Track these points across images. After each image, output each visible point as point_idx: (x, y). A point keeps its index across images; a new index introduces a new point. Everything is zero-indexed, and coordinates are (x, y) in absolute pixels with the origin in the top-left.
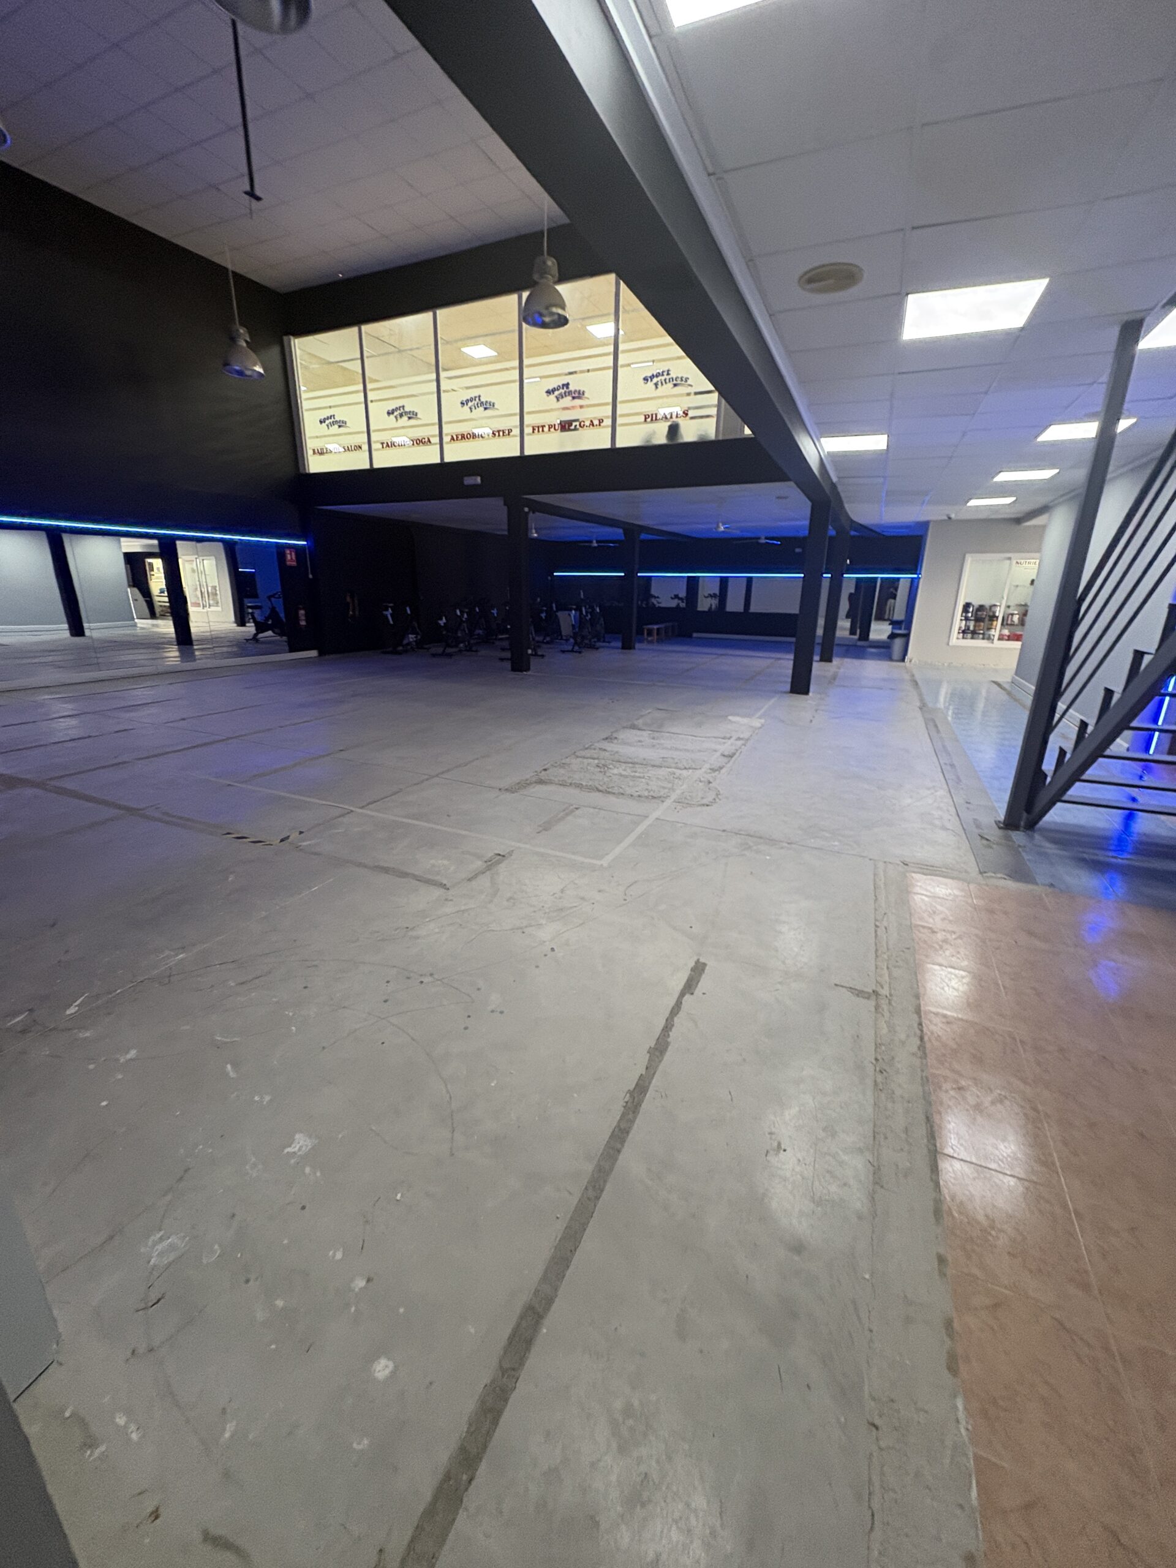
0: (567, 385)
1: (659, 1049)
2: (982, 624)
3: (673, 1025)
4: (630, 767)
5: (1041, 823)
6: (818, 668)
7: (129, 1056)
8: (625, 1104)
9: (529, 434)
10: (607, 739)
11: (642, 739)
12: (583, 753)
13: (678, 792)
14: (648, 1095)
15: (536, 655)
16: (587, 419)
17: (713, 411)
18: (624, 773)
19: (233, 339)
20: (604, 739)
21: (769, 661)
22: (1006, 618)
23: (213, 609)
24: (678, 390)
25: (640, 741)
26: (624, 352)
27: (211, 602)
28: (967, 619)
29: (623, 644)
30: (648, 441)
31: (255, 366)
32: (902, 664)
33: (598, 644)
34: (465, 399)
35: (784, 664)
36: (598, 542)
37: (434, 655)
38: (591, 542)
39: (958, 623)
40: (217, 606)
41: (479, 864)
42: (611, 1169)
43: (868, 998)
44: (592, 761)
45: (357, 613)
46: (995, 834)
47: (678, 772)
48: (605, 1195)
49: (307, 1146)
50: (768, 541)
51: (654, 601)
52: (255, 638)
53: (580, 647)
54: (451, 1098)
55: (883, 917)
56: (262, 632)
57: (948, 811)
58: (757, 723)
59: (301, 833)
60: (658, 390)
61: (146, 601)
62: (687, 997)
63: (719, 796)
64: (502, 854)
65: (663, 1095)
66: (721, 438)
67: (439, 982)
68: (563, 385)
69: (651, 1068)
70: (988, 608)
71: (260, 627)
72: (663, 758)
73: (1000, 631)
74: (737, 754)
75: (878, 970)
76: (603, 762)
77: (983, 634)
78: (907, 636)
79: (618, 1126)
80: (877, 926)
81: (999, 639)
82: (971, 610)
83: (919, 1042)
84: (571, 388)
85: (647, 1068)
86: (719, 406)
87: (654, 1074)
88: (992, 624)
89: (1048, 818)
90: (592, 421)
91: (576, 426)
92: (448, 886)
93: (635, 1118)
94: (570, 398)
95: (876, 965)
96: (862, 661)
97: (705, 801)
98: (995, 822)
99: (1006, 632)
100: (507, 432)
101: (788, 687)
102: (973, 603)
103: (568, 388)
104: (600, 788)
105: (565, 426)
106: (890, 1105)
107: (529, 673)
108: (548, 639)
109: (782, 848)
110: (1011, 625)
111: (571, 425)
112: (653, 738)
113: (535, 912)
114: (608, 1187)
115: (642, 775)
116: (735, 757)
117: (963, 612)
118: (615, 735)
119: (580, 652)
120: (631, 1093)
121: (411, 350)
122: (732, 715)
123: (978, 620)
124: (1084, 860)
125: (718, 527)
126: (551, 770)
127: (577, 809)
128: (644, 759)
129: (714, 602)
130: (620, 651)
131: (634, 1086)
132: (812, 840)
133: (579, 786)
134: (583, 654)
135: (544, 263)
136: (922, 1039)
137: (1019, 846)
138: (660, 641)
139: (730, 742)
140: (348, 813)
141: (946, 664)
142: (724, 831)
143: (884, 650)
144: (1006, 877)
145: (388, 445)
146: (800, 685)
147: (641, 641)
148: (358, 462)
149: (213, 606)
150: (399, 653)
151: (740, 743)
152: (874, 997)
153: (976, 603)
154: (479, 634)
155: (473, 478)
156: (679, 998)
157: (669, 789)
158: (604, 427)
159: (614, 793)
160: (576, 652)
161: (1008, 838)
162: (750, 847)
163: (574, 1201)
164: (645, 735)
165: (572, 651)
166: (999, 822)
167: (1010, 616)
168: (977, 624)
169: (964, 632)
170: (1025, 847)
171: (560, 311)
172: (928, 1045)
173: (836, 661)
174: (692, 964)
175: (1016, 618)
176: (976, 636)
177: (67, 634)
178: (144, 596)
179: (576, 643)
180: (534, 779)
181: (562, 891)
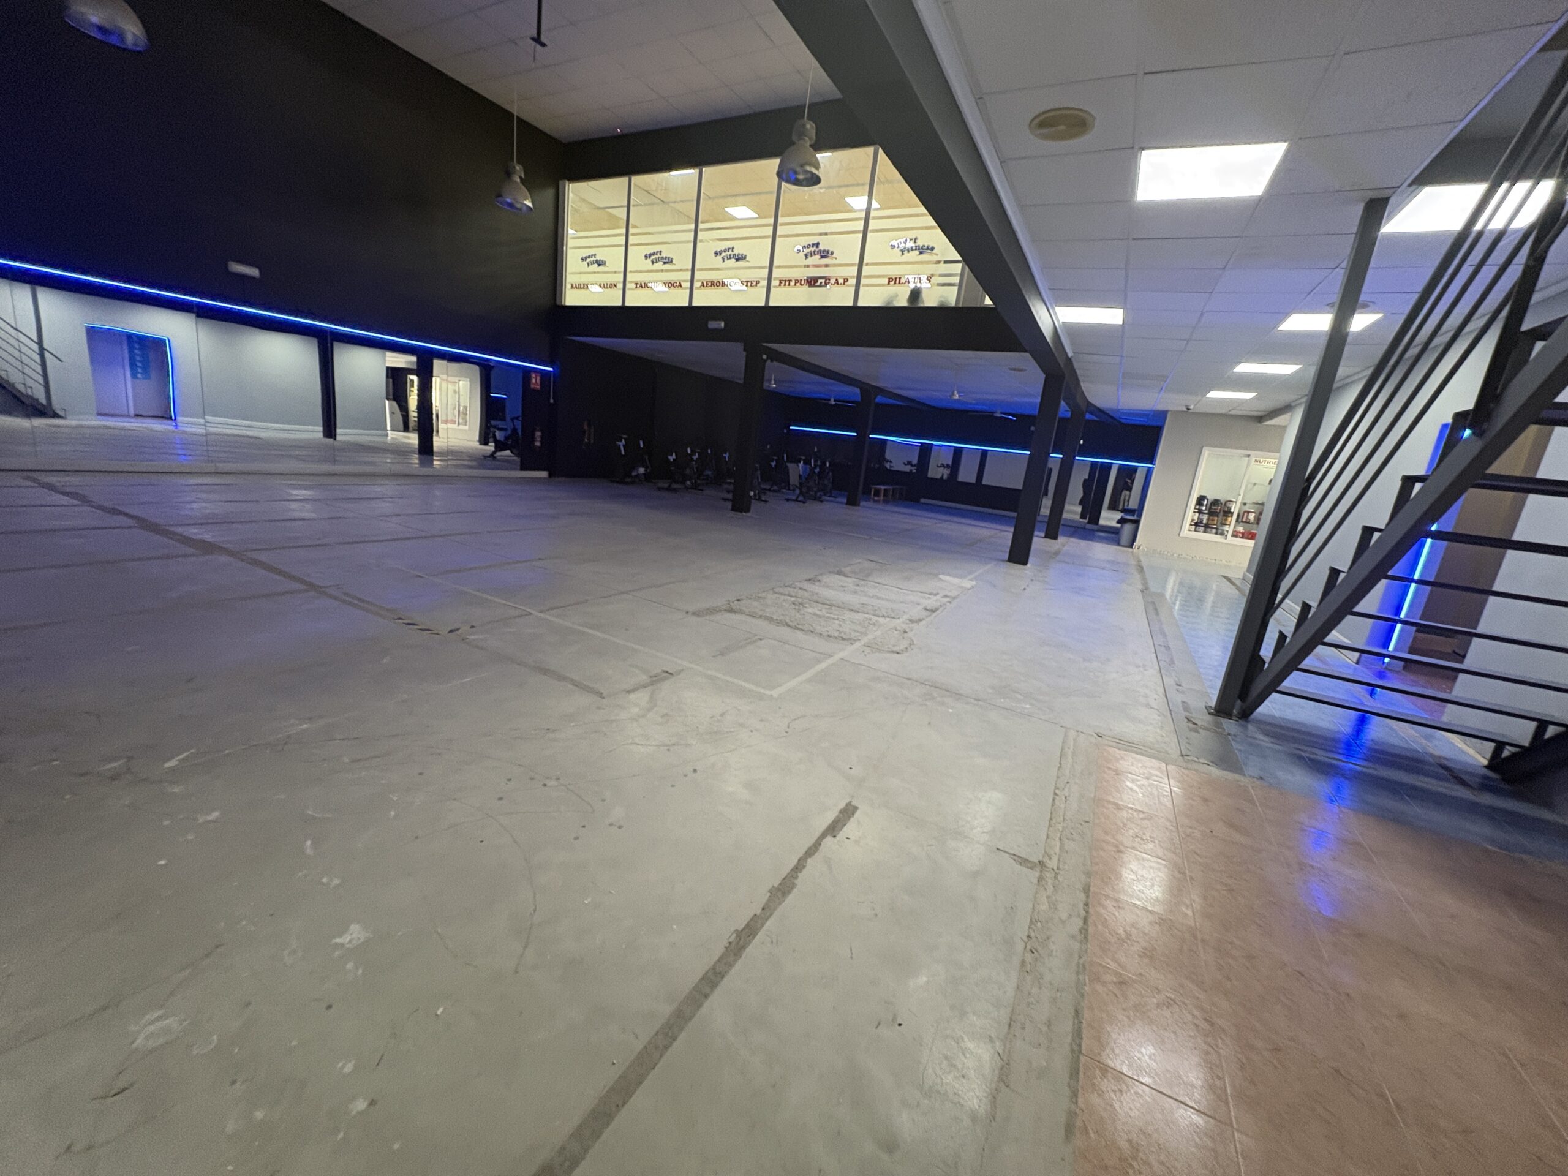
0: (817, 245)
1: (783, 889)
2: (1216, 518)
3: (804, 867)
4: (826, 608)
5: (1255, 714)
6: (1039, 542)
7: (209, 818)
8: (728, 945)
9: (775, 287)
10: (810, 580)
11: (845, 584)
12: (781, 590)
13: (870, 637)
14: (756, 939)
15: (760, 499)
16: (833, 277)
17: (957, 280)
18: (819, 613)
19: (509, 174)
20: (806, 580)
21: (993, 532)
22: (1241, 515)
23: (461, 427)
24: (925, 257)
25: (842, 586)
26: (874, 218)
27: (461, 421)
28: (1200, 512)
29: (848, 500)
30: (889, 303)
31: (525, 200)
32: (1130, 550)
33: (824, 498)
34: (719, 250)
35: (1005, 535)
36: (835, 401)
37: (660, 489)
38: (829, 400)
39: (1191, 515)
40: (466, 425)
41: (644, 678)
42: (691, 1018)
43: (1032, 868)
44: (789, 598)
45: (592, 441)
46: (1205, 719)
47: (876, 618)
48: (675, 1045)
49: (359, 939)
50: (1003, 415)
51: (888, 465)
52: (492, 455)
53: (804, 498)
54: (535, 910)
55: (1065, 786)
56: (500, 451)
57: (1156, 690)
58: (967, 583)
59: (473, 627)
60: (904, 256)
61: (403, 415)
62: (829, 839)
63: (912, 646)
64: (670, 671)
65: (774, 941)
66: (960, 305)
67: (563, 787)
68: (813, 244)
69: (768, 909)
70: (1223, 503)
71: (499, 446)
72: (863, 604)
73: (1235, 527)
74: (941, 609)
75: (1049, 840)
76: (800, 600)
77: (1217, 529)
78: (1137, 522)
79: (713, 968)
80: (1055, 794)
81: (1233, 536)
82: (1205, 503)
83: (1081, 923)
84: (821, 247)
85: (763, 909)
86: (962, 275)
87: (771, 915)
88: (1226, 520)
89: (1262, 709)
90: (837, 280)
91: (821, 283)
92: (604, 695)
93: (735, 961)
94: (818, 257)
95: (1048, 834)
96: (1090, 543)
97: (896, 649)
98: (1206, 707)
99: (1241, 529)
100: (755, 283)
101: (1007, 556)
102: (1208, 497)
103: (817, 247)
104: (791, 624)
105: (811, 282)
106: (1035, 990)
107: (749, 514)
108: (775, 488)
109: (967, 703)
110: (1245, 522)
111: (817, 282)
112: (858, 585)
113: (688, 731)
114: (682, 1037)
115: (836, 617)
116: (938, 612)
117: (1197, 504)
118: (819, 578)
119: (804, 503)
120: (739, 934)
121: (675, 202)
122: (943, 574)
123: (1212, 513)
124: (1300, 758)
125: (953, 394)
126: (744, 602)
127: (761, 639)
128: (843, 603)
129: (946, 472)
130: (845, 506)
131: (743, 926)
132: (1002, 700)
133: (770, 619)
134: (806, 505)
135: (804, 125)
136: (1085, 921)
137: (1229, 734)
138: (886, 502)
139: (935, 598)
140: (526, 615)
141: (1175, 555)
142: (909, 679)
143: (1112, 535)
144: (1210, 764)
145: (641, 286)
146: (1019, 554)
147: (868, 500)
148: (612, 299)
149: (462, 424)
150: (627, 483)
151: (946, 600)
152: (1038, 869)
153: (1211, 496)
154: (708, 475)
155: (718, 322)
156: (819, 838)
157: (861, 633)
158: (848, 286)
159: (802, 630)
160: (800, 501)
161: (1218, 725)
162: (933, 698)
163: (639, 1046)
164: (849, 582)
165: (796, 500)
166: (1211, 707)
167: (1246, 514)
168: (1211, 518)
169: (1196, 525)
170: (1235, 736)
171: (814, 170)
172: (1091, 929)
173: (1061, 539)
174: (842, 805)
175: (1252, 517)
176: (1209, 529)
177: (321, 435)
178: (401, 410)
179: (801, 493)
180: (724, 607)
181: (722, 715)
